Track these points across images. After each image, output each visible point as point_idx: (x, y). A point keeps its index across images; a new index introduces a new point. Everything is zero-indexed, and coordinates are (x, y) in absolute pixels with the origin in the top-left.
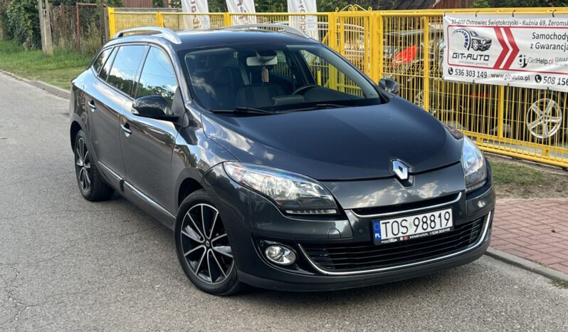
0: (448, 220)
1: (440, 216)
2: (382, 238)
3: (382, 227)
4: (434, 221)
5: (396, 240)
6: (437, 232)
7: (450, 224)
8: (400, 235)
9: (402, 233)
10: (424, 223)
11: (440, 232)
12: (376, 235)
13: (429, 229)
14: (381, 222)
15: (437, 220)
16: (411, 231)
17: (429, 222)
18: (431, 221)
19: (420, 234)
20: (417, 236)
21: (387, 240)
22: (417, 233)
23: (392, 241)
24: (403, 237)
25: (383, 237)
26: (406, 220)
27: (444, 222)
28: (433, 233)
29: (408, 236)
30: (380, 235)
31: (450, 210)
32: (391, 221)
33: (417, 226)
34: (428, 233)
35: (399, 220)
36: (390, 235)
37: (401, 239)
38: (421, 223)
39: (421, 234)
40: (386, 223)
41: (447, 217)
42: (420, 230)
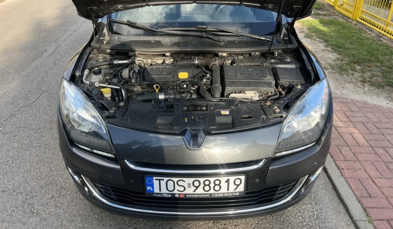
0: (238, 186)
1: (228, 181)
2: (155, 192)
3: (156, 183)
4: (219, 185)
5: (170, 196)
6: (222, 195)
7: (241, 188)
8: (176, 192)
9: (178, 190)
10: (205, 185)
11: (226, 195)
12: (148, 188)
13: (212, 191)
14: (154, 178)
15: (224, 185)
16: (190, 191)
17: (212, 185)
18: (216, 185)
19: (199, 194)
20: (196, 196)
21: (160, 194)
22: (196, 192)
23: (165, 195)
24: (179, 194)
25: (156, 190)
26: (184, 181)
27: (232, 187)
28: (216, 196)
29: (185, 195)
30: (153, 188)
31: (243, 178)
32: (166, 179)
33: (197, 187)
34: (210, 194)
35: (176, 180)
36: (164, 190)
37: (177, 196)
38: (202, 185)
39: (201, 194)
40: (160, 180)
41: (238, 182)
42: (200, 191)
